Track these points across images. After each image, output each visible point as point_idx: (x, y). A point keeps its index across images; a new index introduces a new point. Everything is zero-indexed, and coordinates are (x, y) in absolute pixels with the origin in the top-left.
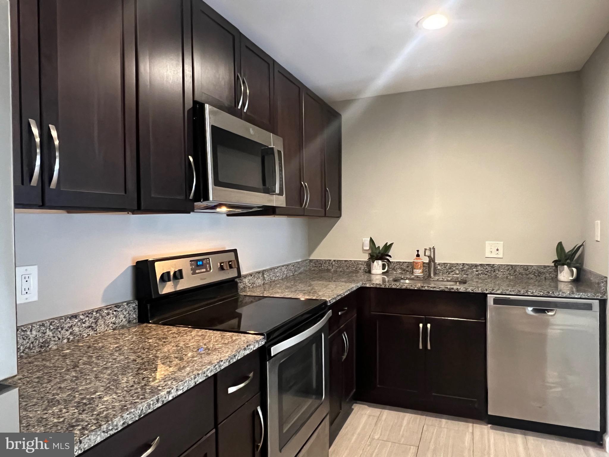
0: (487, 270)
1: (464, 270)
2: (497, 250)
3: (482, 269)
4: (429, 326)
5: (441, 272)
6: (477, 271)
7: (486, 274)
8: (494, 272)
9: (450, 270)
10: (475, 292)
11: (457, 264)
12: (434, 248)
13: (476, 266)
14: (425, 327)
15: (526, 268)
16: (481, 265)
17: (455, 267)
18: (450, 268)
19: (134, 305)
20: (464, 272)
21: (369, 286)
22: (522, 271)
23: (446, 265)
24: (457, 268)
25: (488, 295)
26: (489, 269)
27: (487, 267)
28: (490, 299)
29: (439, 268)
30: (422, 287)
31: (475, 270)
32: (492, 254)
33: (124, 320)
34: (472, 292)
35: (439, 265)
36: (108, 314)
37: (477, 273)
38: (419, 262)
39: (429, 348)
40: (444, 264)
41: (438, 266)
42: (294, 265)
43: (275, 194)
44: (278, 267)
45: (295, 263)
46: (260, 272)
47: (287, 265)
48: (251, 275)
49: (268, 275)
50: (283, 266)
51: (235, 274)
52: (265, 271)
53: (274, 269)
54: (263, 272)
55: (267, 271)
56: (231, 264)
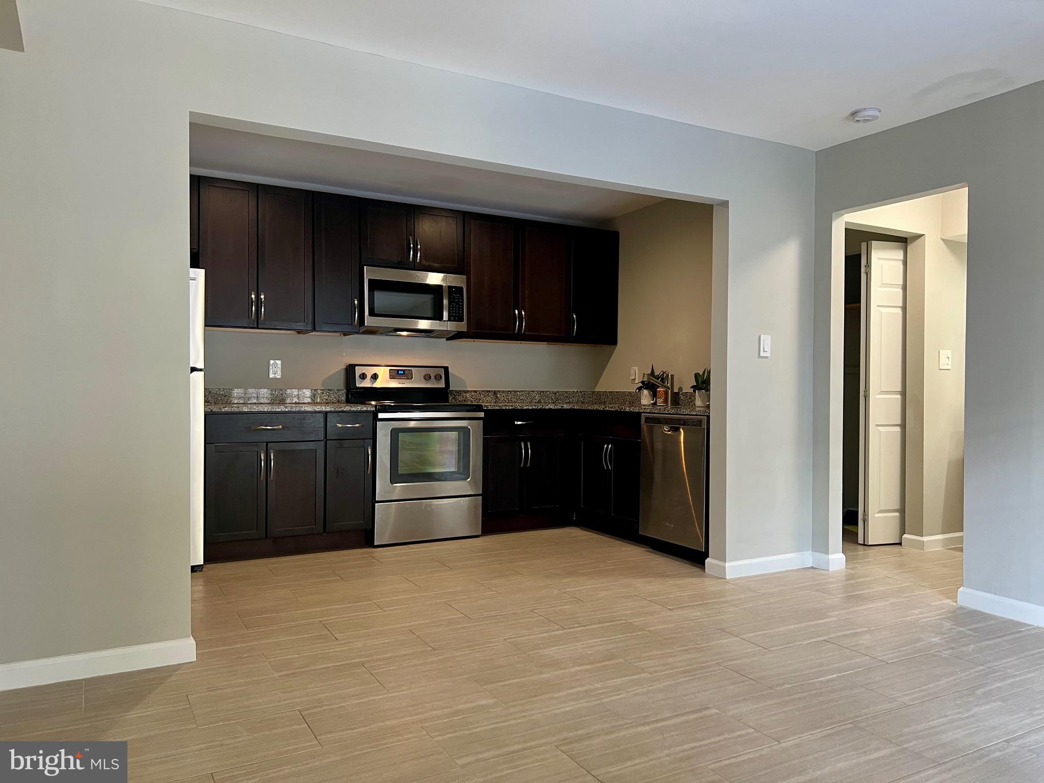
4: (610, 446)
12: (672, 376)
14: (608, 447)
19: (343, 392)
25: (642, 414)
28: (643, 418)
33: (335, 399)
36: (323, 393)
39: (610, 468)
42: (556, 394)
43: (447, 321)
44: (522, 391)
45: (558, 392)
46: (489, 391)
47: (541, 392)
48: (476, 392)
49: (503, 396)
50: (534, 391)
51: (442, 385)
52: (499, 391)
53: (515, 392)
54: (495, 393)
55: (503, 392)
56: (437, 377)
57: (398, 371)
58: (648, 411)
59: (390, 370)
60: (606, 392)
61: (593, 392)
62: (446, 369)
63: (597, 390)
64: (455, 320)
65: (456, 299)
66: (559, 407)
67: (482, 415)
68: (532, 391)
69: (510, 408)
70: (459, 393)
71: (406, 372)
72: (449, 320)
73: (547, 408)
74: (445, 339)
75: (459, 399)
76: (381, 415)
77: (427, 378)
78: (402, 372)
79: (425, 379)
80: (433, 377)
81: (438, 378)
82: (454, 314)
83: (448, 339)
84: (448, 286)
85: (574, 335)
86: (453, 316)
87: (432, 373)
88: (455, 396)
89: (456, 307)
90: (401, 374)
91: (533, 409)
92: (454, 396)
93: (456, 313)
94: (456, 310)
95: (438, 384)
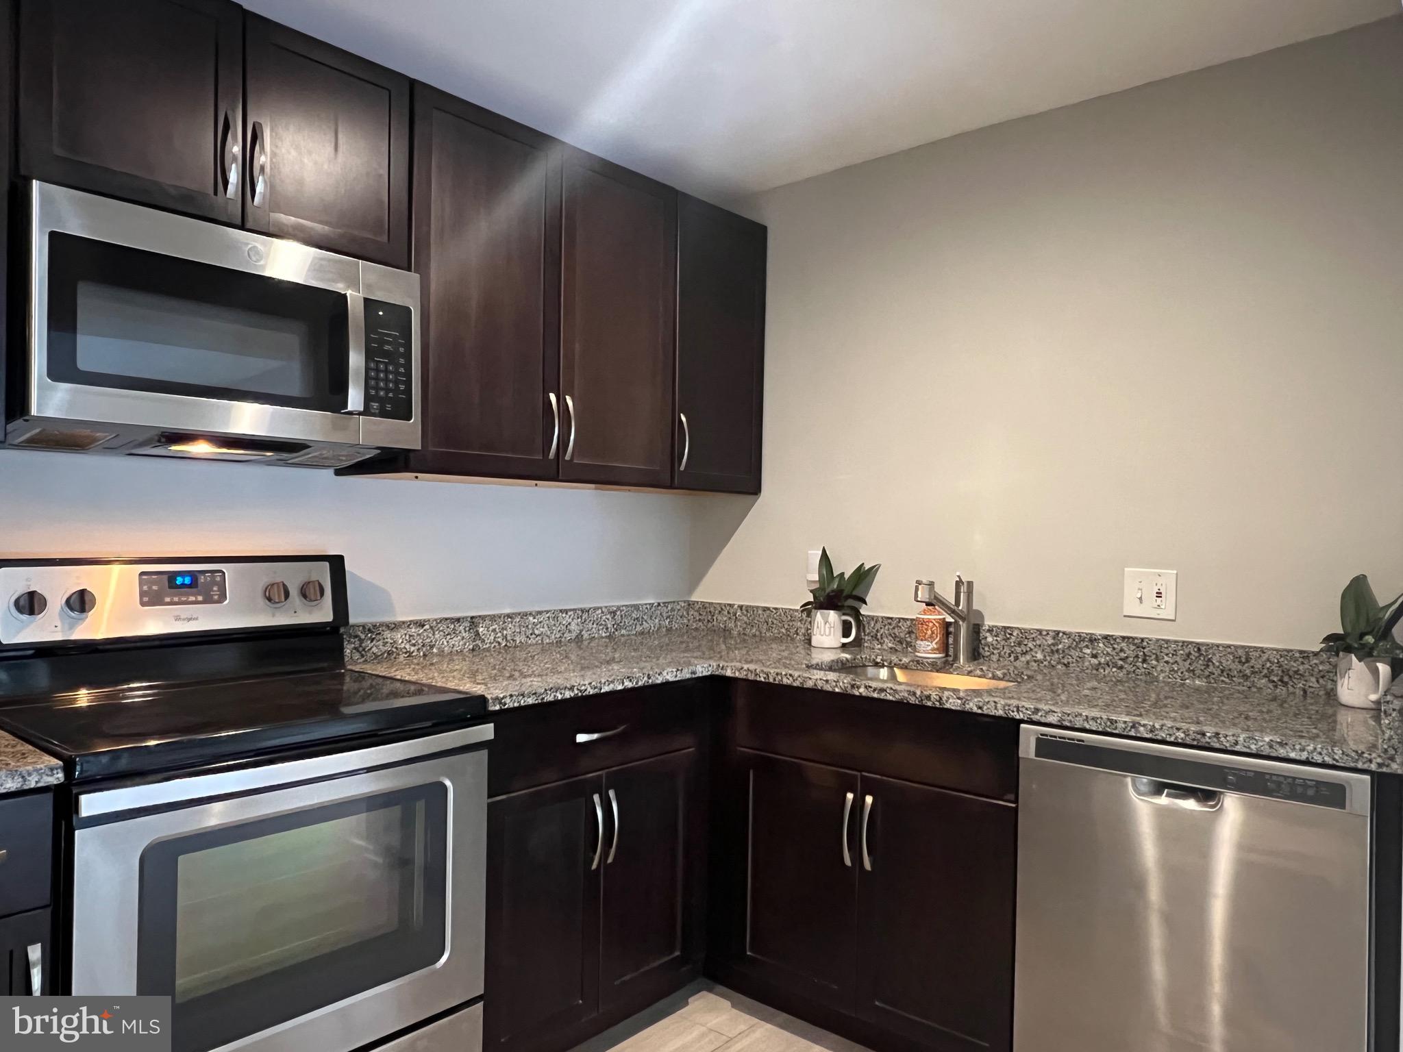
0: (1123, 655)
1: (1057, 651)
2: (1159, 595)
3: (1109, 650)
4: (869, 799)
5: (995, 652)
6: (1095, 656)
7: (1121, 668)
8: (1144, 661)
9: (1018, 650)
10: (986, 712)
11: (1040, 631)
12: (970, 584)
13: (1092, 640)
14: (859, 804)
15: (1244, 655)
16: (1106, 637)
17: (1034, 640)
18: (1020, 644)
20: (1056, 656)
21: (731, 675)
22: (1228, 662)
23: (1009, 634)
24: (1038, 642)
25: (1022, 726)
26: (1130, 651)
27: (1124, 645)
28: (1028, 738)
29: (990, 639)
30: (853, 686)
31: (1088, 651)
32: (1141, 605)
34: (980, 711)
35: (990, 631)
37: (1094, 661)
38: (930, 621)
39: (867, 865)
40: (1006, 628)
41: (988, 634)
42: (614, 613)
43: (360, 414)
44: (540, 613)
45: (618, 608)
46: (458, 620)
47: (582, 611)
48: (421, 624)
49: (494, 630)
50: (566, 611)
51: (323, 613)
52: (483, 618)
53: (524, 615)
54: (473, 621)
55: (493, 618)
56: (311, 592)
57: (172, 576)
58: (1052, 719)
59: (142, 574)
60: (731, 606)
61: (690, 605)
62: (337, 563)
63: (698, 596)
64: (384, 414)
65: (388, 343)
66: (686, 674)
67: (486, 731)
68: (561, 611)
69: (568, 694)
70: (373, 630)
71: (202, 579)
72: (366, 412)
73: (659, 680)
74: (331, 472)
75: (375, 650)
76: (91, 804)
77: (275, 595)
78: (187, 580)
79: (269, 599)
80: (294, 592)
81: (309, 592)
82: (382, 393)
83: (339, 472)
84: (364, 298)
85: (682, 468)
86: (375, 398)
87: (293, 576)
88: (361, 641)
89: (386, 371)
90: (183, 585)
91: (626, 691)
92: (357, 643)
93: (387, 390)
94: (387, 380)
95: (310, 613)
